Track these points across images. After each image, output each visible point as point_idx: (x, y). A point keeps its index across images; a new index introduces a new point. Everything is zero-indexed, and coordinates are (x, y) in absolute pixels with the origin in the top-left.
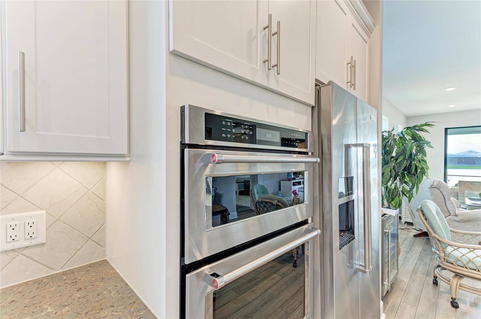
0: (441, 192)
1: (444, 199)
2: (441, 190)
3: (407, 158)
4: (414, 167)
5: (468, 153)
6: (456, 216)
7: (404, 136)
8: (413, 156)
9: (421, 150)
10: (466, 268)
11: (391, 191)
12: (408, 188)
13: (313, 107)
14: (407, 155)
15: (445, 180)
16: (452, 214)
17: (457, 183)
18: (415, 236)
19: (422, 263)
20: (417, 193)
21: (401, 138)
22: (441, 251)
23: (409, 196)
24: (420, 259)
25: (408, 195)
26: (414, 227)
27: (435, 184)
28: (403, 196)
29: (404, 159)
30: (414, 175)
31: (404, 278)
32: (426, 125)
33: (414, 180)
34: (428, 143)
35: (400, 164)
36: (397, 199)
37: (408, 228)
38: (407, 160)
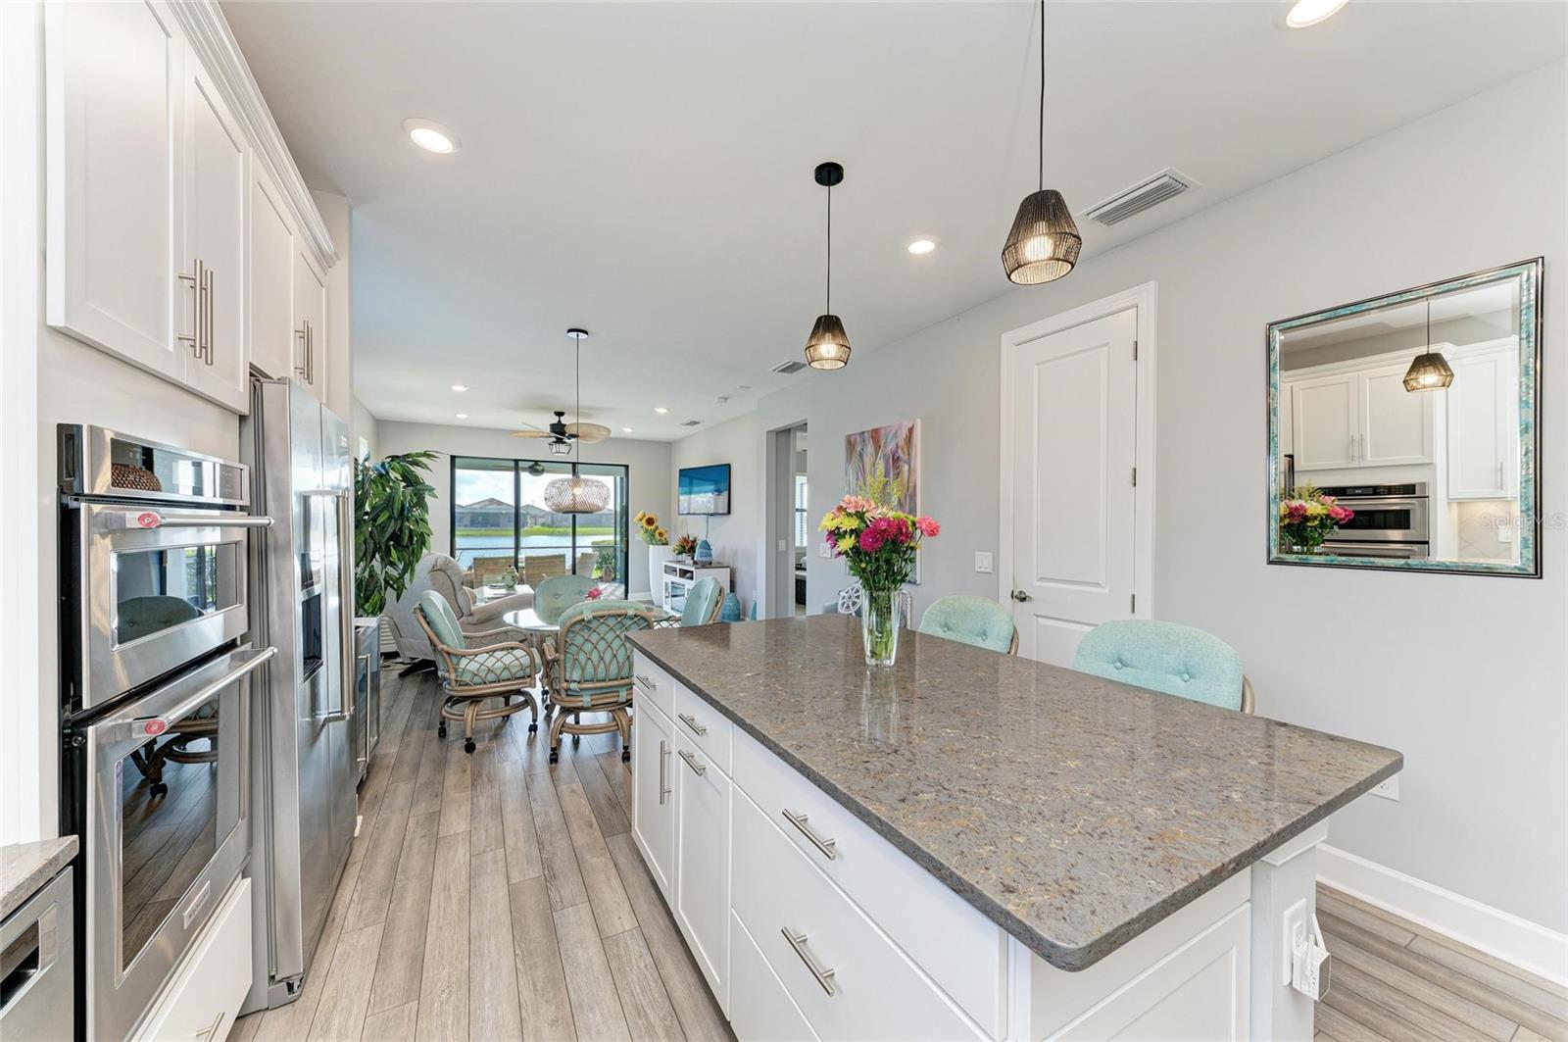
0: (449, 577)
1: (454, 588)
2: (449, 572)
3: (396, 516)
4: (407, 532)
5: (487, 503)
6: (471, 615)
7: (387, 473)
8: (406, 513)
9: (421, 503)
10: (485, 683)
11: (364, 583)
12: (395, 573)
13: (242, 418)
14: (395, 511)
15: (452, 554)
16: (465, 613)
17: (470, 564)
18: (403, 675)
19: (420, 713)
20: (411, 580)
21: (381, 475)
22: (451, 670)
23: (398, 587)
24: (416, 708)
25: (395, 586)
26: (399, 660)
27: (440, 563)
28: (386, 589)
29: (390, 518)
30: (407, 547)
31: (390, 749)
32: (426, 455)
33: (407, 557)
34: (431, 490)
35: (383, 527)
36: (376, 597)
37: (386, 664)
38: (396, 520)
